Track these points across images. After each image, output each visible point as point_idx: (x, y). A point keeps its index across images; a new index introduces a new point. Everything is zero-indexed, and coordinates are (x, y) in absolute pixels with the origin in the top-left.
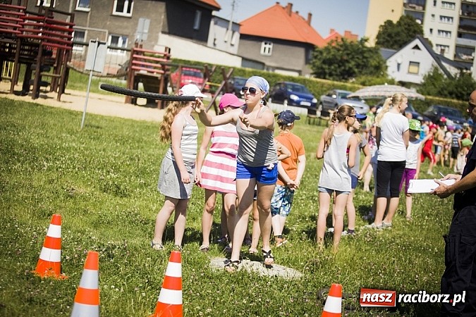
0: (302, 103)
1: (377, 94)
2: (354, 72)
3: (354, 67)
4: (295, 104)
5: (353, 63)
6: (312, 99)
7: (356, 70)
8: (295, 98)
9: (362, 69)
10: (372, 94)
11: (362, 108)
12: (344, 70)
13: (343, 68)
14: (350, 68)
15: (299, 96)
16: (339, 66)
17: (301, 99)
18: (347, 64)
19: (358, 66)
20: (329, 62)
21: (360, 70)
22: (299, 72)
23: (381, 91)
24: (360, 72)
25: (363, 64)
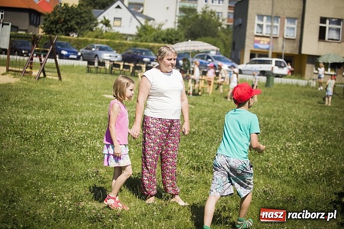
2: (75, 29)
3: (75, 25)
5: (74, 22)
6: (77, 53)
7: (76, 27)
9: (81, 25)
12: (67, 28)
13: (66, 26)
14: (72, 26)
16: (63, 25)
17: (69, 53)
18: (69, 23)
19: (77, 24)
20: (55, 22)
21: (79, 26)
22: (26, 31)
24: (80, 28)
25: (81, 22)
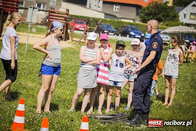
0: (136, 36)
1: (176, 31)
2: (162, 20)
4: (132, 37)
5: (161, 15)
6: (141, 34)
7: (163, 18)
8: (133, 33)
10: (173, 31)
11: (167, 38)
14: (160, 17)
15: (135, 33)
17: (136, 34)
18: (158, 15)
19: (164, 16)
20: (148, 14)
21: (165, 18)
22: (134, 20)
23: (178, 29)
24: (165, 19)
25: (166, 15)
